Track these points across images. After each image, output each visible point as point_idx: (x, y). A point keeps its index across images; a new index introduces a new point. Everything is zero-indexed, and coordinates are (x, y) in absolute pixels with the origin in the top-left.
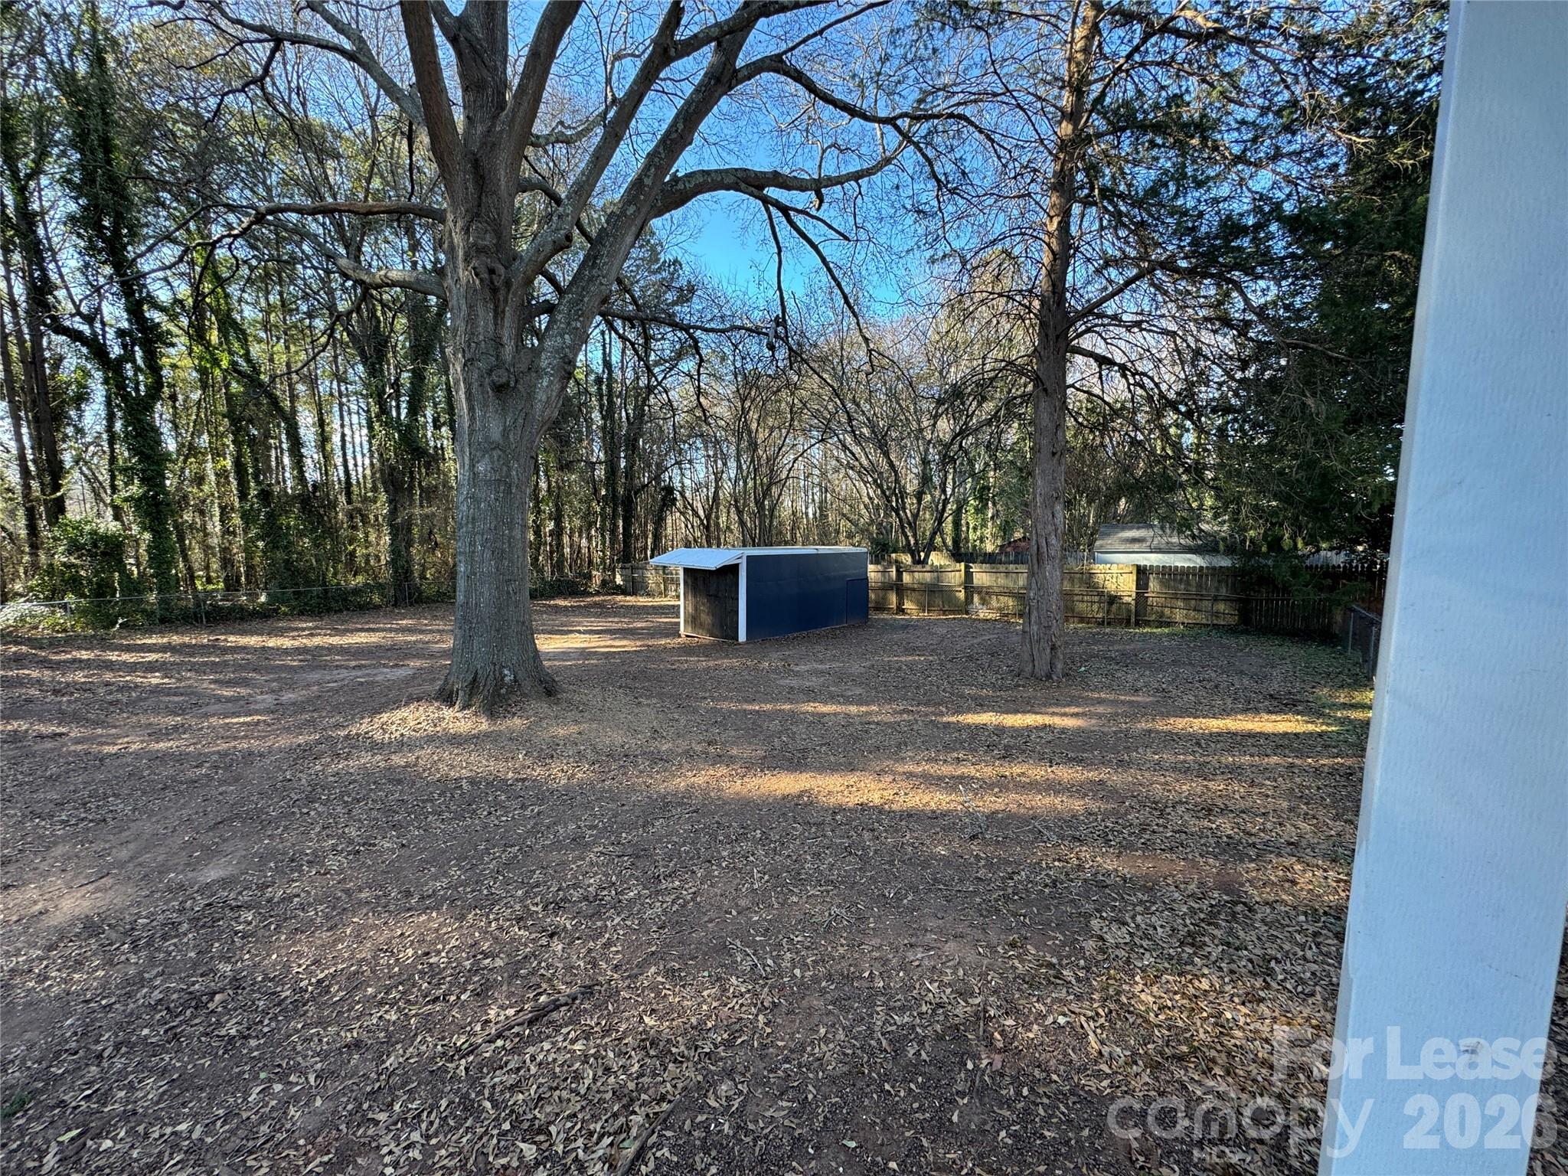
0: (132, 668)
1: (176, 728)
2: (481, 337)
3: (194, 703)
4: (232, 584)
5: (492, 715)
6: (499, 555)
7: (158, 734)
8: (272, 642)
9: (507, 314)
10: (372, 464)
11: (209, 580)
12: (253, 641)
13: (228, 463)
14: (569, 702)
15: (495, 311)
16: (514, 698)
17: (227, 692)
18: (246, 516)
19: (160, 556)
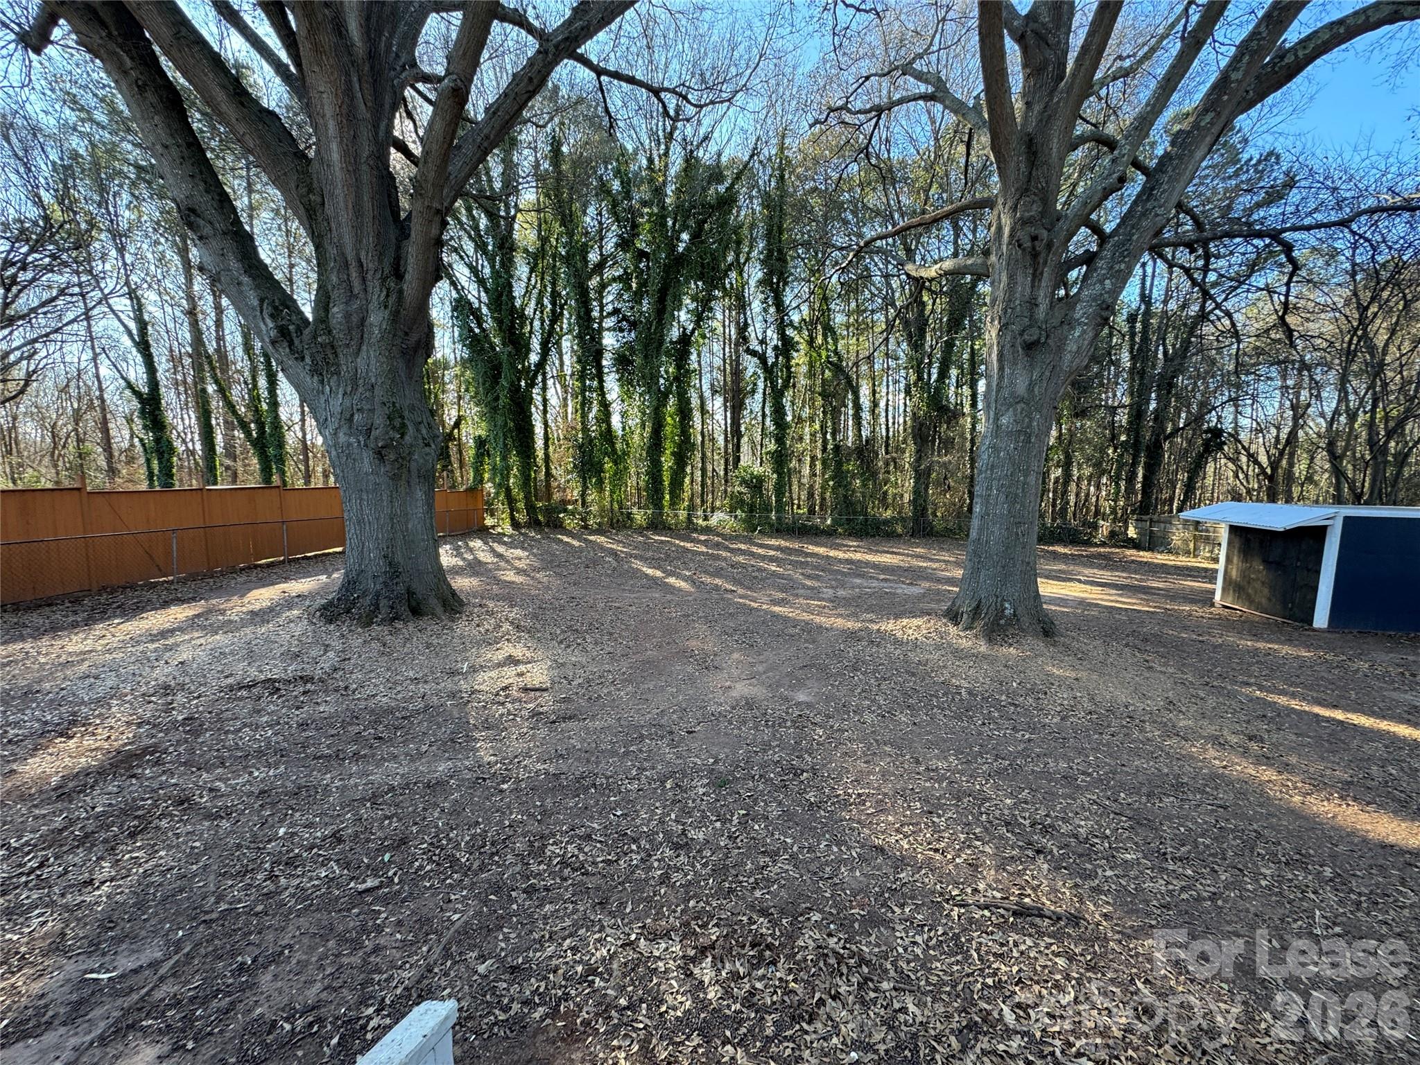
0: (763, 558)
1: (783, 600)
2: (1018, 302)
3: (790, 587)
4: (811, 511)
5: (990, 640)
6: (1012, 499)
7: (775, 602)
8: (832, 553)
9: (1045, 275)
10: (905, 422)
11: (799, 507)
12: (821, 550)
13: (817, 427)
14: (1068, 647)
15: (1034, 275)
16: (1011, 631)
17: (809, 583)
18: (824, 462)
19: (780, 489)
